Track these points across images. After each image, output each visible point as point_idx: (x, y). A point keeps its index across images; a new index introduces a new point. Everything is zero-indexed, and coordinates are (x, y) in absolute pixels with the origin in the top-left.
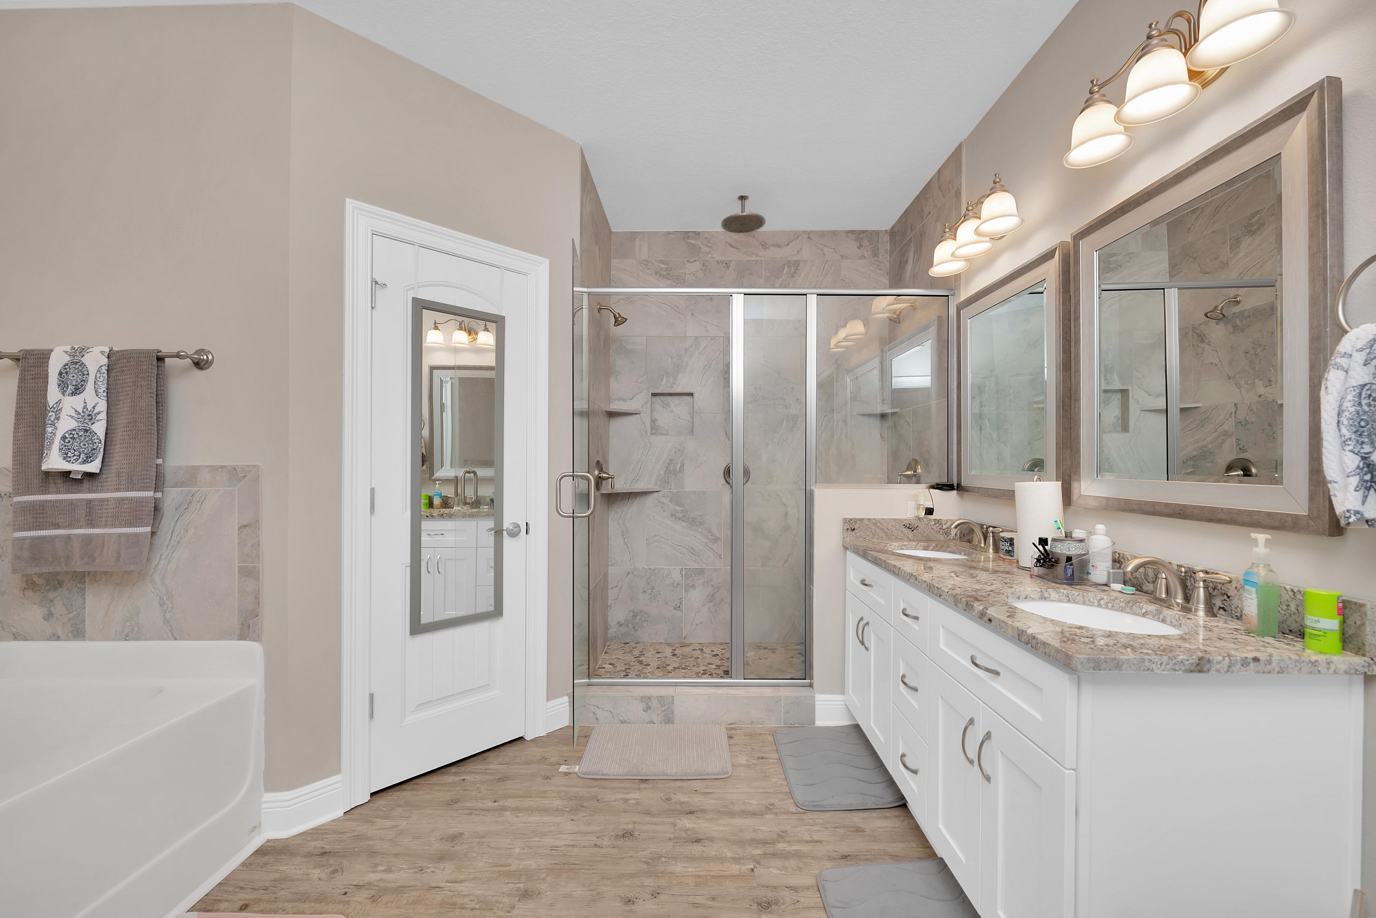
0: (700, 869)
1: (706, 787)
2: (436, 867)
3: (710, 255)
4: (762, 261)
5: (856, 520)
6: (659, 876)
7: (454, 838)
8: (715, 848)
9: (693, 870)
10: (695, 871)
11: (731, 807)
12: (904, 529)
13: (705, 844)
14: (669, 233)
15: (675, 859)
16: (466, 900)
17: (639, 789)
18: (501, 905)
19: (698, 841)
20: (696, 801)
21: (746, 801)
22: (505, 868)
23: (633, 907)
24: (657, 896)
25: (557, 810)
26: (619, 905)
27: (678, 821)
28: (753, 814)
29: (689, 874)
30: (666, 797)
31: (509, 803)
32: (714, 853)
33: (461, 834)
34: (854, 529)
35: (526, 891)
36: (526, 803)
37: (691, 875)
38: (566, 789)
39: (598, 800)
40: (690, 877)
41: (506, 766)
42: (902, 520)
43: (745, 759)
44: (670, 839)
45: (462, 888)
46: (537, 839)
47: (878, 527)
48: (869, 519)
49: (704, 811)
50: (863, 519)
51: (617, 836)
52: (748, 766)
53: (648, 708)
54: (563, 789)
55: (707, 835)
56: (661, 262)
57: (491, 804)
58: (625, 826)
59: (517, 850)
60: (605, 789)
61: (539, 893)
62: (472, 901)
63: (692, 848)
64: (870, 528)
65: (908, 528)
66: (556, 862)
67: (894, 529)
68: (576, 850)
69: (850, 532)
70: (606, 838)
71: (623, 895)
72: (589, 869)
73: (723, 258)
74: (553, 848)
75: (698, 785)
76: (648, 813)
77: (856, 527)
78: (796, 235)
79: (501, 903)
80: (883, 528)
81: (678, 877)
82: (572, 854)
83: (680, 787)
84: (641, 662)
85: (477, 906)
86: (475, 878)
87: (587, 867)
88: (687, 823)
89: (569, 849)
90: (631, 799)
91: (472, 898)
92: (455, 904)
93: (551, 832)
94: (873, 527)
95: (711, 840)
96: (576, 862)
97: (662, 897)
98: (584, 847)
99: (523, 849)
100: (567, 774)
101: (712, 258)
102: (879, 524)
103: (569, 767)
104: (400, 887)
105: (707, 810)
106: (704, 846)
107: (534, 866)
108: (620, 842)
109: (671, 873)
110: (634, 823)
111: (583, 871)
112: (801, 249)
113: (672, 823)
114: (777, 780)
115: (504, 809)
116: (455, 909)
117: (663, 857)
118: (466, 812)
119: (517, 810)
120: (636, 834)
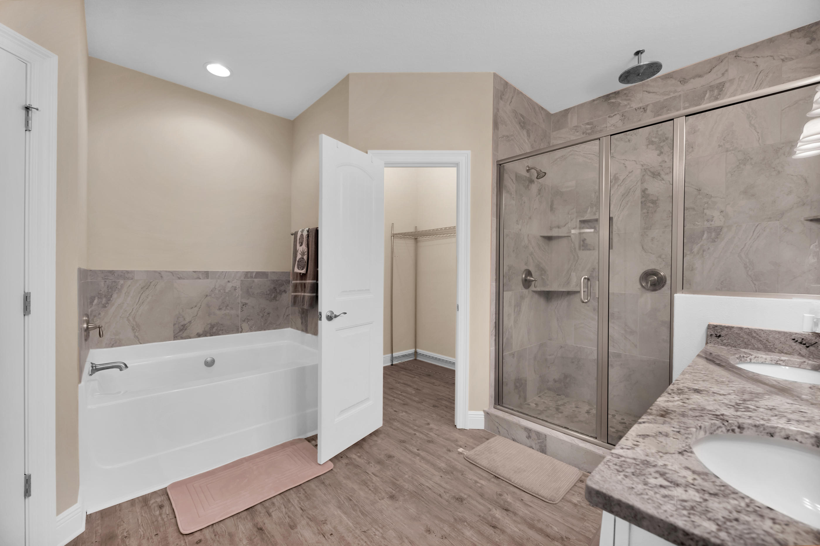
0: (480, 542)
1: (532, 502)
2: (374, 465)
3: (628, 106)
4: (680, 96)
5: (722, 328)
6: (454, 530)
7: (390, 457)
8: (501, 538)
9: (476, 540)
10: (476, 541)
11: (536, 522)
12: (794, 344)
13: (497, 532)
14: (594, 100)
15: (472, 527)
16: (371, 485)
17: (489, 480)
18: (380, 495)
19: (494, 527)
20: (518, 506)
21: (551, 525)
22: (395, 481)
23: (428, 535)
24: (444, 538)
25: (440, 468)
26: (423, 529)
27: (494, 510)
28: (548, 536)
29: (472, 540)
30: (500, 493)
31: (423, 454)
32: (497, 540)
33: (394, 457)
34: (720, 336)
35: (394, 496)
36: (429, 457)
37: (472, 542)
38: (453, 461)
39: (462, 474)
40: (470, 542)
41: (437, 436)
42: (791, 334)
43: (578, 500)
44: (480, 516)
45: (374, 478)
46: (418, 476)
47: (754, 337)
48: (741, 329)
49: (515, 514)
50: (733, 327)
51: (454, 497)
52: (575, 505)
53: (529, 437)
54: (451, 459)
55: (503, 528)
56: (588, 124)
57: (415, 450)
58: (463, 495)
59: (407, 476)
60: (471, 470)
61: (397, 500)
62: (373, 486)
63: (487, 528)
64: (743, 337)
65: (801, 343)
66: (416, 491)
67: (777, 342)
68: (430, 491)
69: (714, 338)
70: (448, 495)
71: (429, 526)
72: (426, 504)
73: (641, 105)
74: (421, 484)
75: (526, 497)
76: (482, 495)
77: (723, 333)
78: (720, 59)
79: (381, 494)
80: (760, 338)
81: (464, 537)
82: (426, 492)
83: (514, 492)
84: (557, 409)
85: (372, 490)
86: (382, 478)
87: (426, 502)
88: (498, 513)
89: (427, 489)
90: (479, 483)
91: (374, 485)
92: (366, 483)
93: (427, 476)
94: (745, 336)
95: (503, 532)
96: (424, 497)
97: (446, 541)
98: (434, 492)
99: (409, 477)
100: (460, 453)
101: (630, 108)
102: (754, 335)
103: (464, 450)
104: (358, 465)
105: (517, 514)
106: (495, 532)
107: (406, 487)
108: (452, 501)
109: (463, 533)
110: (469, 496)
111: (423, 503)
112: (727, 71)
113: (489, 508)
114: (589, 525)
115: (418, 455)
116: (365, 485)
117: (467, 522)
118: (404, 448)
119: (423, 458)
120: (464, 502)
